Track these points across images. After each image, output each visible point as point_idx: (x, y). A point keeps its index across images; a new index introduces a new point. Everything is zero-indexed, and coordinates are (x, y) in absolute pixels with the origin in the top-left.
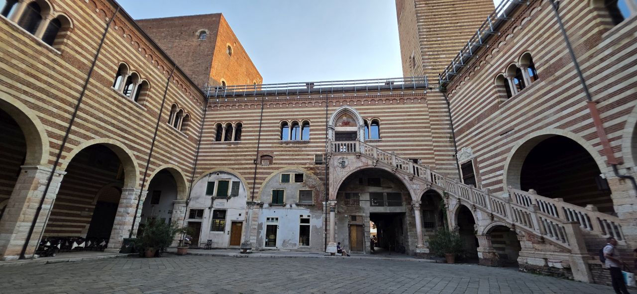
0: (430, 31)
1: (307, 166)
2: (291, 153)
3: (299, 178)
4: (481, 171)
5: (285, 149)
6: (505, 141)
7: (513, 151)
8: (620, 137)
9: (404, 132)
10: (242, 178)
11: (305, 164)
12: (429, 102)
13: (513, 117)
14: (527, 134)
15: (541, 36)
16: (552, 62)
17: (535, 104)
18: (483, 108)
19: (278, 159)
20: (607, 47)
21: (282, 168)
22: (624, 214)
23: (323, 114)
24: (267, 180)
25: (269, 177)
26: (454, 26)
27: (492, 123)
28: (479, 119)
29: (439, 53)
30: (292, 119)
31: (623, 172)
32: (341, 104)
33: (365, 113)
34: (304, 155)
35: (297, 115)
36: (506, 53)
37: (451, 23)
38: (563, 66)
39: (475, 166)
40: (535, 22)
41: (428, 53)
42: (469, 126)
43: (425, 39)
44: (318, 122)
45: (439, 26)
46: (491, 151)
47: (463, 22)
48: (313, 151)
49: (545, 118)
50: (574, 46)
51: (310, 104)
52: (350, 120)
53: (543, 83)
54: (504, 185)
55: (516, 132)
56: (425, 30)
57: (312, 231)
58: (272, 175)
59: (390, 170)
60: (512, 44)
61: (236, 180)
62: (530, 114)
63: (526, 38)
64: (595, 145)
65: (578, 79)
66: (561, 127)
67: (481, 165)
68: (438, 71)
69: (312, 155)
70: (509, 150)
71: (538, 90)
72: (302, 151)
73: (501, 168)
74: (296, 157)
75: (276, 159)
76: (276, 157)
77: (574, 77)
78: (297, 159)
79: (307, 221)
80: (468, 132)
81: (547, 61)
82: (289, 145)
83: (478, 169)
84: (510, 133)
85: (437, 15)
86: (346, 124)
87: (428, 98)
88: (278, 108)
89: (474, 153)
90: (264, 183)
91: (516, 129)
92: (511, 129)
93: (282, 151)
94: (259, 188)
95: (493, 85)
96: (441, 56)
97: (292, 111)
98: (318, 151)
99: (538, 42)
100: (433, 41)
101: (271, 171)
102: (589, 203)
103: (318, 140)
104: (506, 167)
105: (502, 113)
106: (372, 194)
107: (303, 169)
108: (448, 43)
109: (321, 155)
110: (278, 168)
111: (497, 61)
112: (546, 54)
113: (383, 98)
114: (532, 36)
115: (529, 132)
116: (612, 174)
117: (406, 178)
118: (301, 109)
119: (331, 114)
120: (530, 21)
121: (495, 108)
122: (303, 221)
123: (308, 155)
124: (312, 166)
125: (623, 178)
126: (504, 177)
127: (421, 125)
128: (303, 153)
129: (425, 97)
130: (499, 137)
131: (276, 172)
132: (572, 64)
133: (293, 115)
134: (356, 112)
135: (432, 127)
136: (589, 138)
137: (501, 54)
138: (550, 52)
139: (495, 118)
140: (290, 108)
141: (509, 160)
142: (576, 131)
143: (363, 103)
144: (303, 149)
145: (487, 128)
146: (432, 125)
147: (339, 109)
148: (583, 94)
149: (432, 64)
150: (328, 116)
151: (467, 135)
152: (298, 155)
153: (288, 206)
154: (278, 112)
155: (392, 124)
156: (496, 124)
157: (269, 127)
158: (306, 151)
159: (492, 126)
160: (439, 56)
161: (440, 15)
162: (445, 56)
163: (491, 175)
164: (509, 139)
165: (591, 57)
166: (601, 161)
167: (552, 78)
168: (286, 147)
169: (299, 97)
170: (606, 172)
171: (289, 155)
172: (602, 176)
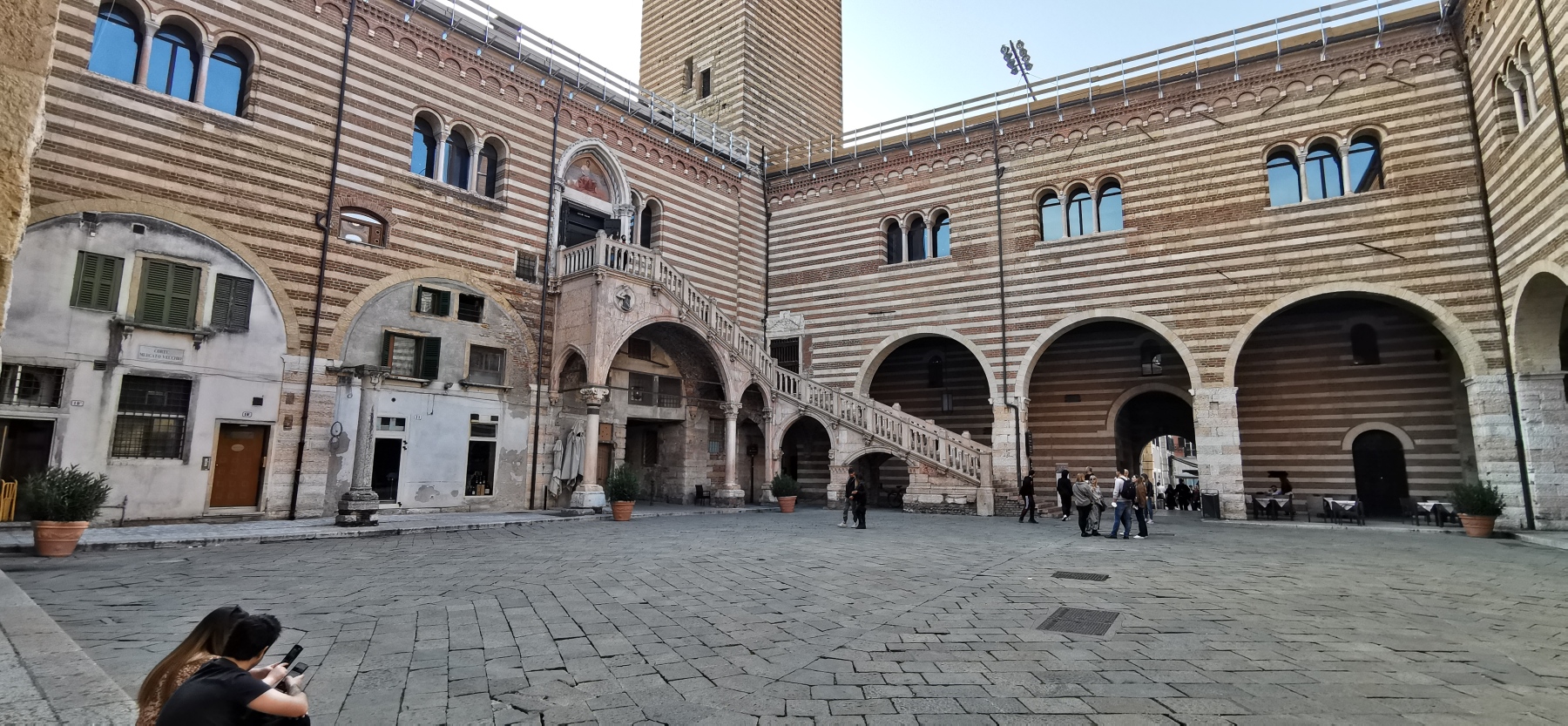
0: (762, 43)
1: (493, 277)
2: (450, 226)
3: (471, 307)
4: (815, 361)
5: (430, 207)
6: (875, 324)
7: (884, 344)
8: (1019, 363)
9: (699, 250)
10: (262, 269)
11: (490, 271)
12: (743, 200)
13: (898, 293)
14: (913, 325)
15: (970, 198)
16: (974, 242)
17: (936, 288)
18: (847, 257)
19: (407, 236)
20: (1036, 258)
21: (420, 266)
22: (999, 444)
23: (543, 139)
24: (366, 294)
25: (373, 288)
26: (792, 56)
27: (858, 288)
28: (835, 273)
29: (768, 100)
30: (456, 117)
31: (1011, 400)
32: (590, 129)
33: (637, 177)
34: (488, 243)
35: (473, 111)
36: (912, 190)
37: (790, 46)
38: (984, 255)
39: (803, 349)
40: (968, 173)
41: (753, 90)
42: (809, 277)
43: (752, 56)
44: (530, 157)
45: (774, 39)
46: (844, 333)
47: (805, 57)
48: (512, 238)
49: (945, 312)
50: (1004, 237)
51: (511, 95)
52: (598, 180)
53: (955, 265)
54: (856, 392)
55: (896, 317)
56: (754, 33)
57: (501, 458)
58: (386, 282)
59: (705, 336)
60: (925, 182)
61: (235, 271)
62: (926, 299)
63: (949, 187)
64: (993, 365)
65: (997, 280)
66: (963, 331)
67: (816, 352)
68: (762, 139)
69: (510, 249)
70: (878, 340)
71: (946, 271)
72: (484, 230)
73: (858, 364)
74: (466, 244)
75: (398, 234)
76: (399, 226)
77: (993, 275)
78: (467, 251)
79: (490, 430)
80: (803, 286)
81: (968, 238)
82: (442, 199)
83: (808, 357)
84: (887, 315)
85: (775, 12)
86: (588, 187)
87: (743, 191)
88: (405, 56)
89: (807, 327)
90: (356, 304)
91: (899, 312)
92: (891, 310)
93: (421, 211)
94: (335, 317)
95: (876, 230)
96: (770, 110)
97: (454, 90)
98: (527, 242)
99: (963, 204)
100: (762, 67)
101: (382, 267)
102: (966, 430)
103: (528, 212)
104: (866, 365)
105: (881, 280)
106: (634, 376)
107: (483, 284)
108: (781, 87)
109: (532, 257)
110: (406, 265)
111: (895, 194)
112: (970, 227)
113: (673, 156)
114: (958, 191)
115: (918, 324)
116: (1002, 401)
117: (726, 355)
118: (484, 96)
119: (565, 148)
120: (962, 168)
121: (871, 267)
122: (477, 429)
123: (499, 246)
124: (506, 281)
125: (1009, 406)
126: (858, 380)
127: (725, 244)
128: (485, 236)
129: (737, 185)
130: (867, 316)
131: (397, 276)
132: (997, 258)
133: (460, 105)
134: (621, 168)
135: (742, 254)
136: (989, 354)
137: (904, 187)
138: (975, 227)
139: (865, 283)
140: (451, 77)
141: (874, 354)
142: (977, 342)
143: (634, 149)
144: (486, 224)
145: (846, 295)
146: (741, 249)
147: (585, 142)
148: (998, 301)
149: (755, 117)
150: (557, 150)
151: (800, 291)
152: (472, 239)
153: (438, 385)
154: (410, 71)
155: (683, 224)
156: (865, 292)
157: (376, 112)
158: (495, 232)
159: (857, 293)
160: (766, 107)
161: (779, 15)
162: (773, 111)
163: (834, 371)
164: (882, 324)
165: (1018, 261)
166: (994, 384)
167: (967, 263)
168: (431, 202)
169: (479, 53)
170: (995, 398)
171: (443, 231)
172: (990, 401)
